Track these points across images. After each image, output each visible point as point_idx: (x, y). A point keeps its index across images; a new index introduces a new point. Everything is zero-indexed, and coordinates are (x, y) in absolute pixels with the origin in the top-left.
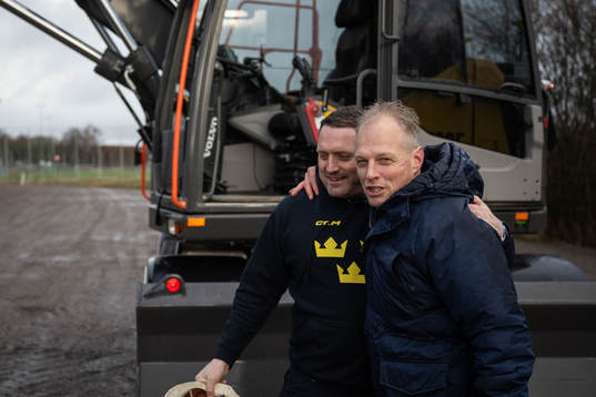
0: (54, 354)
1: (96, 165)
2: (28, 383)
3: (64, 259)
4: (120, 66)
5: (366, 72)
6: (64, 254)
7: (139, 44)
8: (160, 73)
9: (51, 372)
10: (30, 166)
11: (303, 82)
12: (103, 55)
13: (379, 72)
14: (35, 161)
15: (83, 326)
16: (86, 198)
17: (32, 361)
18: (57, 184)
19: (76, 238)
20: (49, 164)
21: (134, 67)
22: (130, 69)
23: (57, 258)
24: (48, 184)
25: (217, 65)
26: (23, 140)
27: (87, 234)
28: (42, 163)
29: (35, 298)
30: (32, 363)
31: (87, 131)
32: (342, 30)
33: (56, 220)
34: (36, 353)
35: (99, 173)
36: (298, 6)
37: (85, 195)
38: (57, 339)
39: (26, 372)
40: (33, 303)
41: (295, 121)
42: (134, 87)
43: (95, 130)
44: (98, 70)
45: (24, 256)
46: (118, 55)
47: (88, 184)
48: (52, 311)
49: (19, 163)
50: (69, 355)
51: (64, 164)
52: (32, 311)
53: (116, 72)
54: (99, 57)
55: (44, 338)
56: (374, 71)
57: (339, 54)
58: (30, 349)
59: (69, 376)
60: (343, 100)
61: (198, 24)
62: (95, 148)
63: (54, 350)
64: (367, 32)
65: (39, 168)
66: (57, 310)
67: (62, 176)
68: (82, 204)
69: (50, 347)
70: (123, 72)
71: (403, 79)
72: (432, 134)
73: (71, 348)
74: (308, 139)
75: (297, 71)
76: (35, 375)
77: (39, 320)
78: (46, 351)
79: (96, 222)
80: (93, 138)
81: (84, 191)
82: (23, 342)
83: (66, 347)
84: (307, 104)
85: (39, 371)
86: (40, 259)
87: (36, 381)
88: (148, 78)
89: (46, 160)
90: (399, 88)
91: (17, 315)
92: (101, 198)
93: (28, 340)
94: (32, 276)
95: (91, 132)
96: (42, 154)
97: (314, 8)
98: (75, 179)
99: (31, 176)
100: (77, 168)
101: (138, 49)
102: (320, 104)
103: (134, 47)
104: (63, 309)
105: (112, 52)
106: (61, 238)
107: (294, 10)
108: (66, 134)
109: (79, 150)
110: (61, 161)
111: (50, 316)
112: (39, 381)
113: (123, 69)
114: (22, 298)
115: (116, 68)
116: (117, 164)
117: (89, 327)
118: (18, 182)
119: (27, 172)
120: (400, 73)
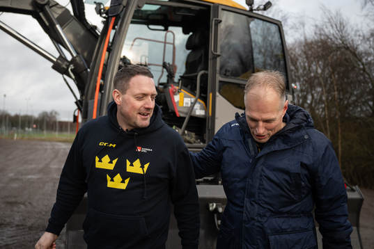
0: (21, 228)
1: (55, 131)
2: (5, 243)
3: (33, 177)
4: (66, 65)
5: (202, 72)
6: (34, 174)
7: (77, 53)
8: (89, 70)
9: (18, 238)
10: (20, 130)
11: (168, 76)
12: (57, 59)
13: (210, 72)
14: (23, 127)
15: (41, 213)
16: (48, 147)
17: (9, 231)
18: (34, 139)
19: (41, 166)
20: (31, 129)
21: (74, 66)
22: (72, 67)
23: (30, 177)
24: (29, 139)
25: (121, 63)
26: (17, 117)
27: (47, 165)
28: (27, 129)
29: (15, 197)
30: (9, 232)
31: (51, 113)
32: (189, 51)
33: (31, 157)
34: (12, 227)
35: (56, 135)
36: (165, 43)
37: (48, 145)
38: (24, 220)
39: (4, 238)
40: (13, 200)
41: (163, 98)
42: (73, 77)
43: (56, 113)
44: (54, 67)
45: (11, 175)
46: (65, 59)
47: (50, 141)
48: (24, 204)
49: (14, 128)
50: (30, 228)
51: (38, 130)
52: (12, 204)
53: (64, 68)
54: (55, 60)
55: (17, 219)
56: (206, 72)
57: (187, 64)
58: (8, 224)
59: (29, 239)
60: (189, 87)
61: (111, 40)
62: (55, 122)
63: (22, 225)
64: (203, 51)
65: (25, 131)
66: (27, 203)
67: (37, 136)
68: (46, 150)
69: (20, 223)
70: (68, 68)
71: (222, 77)
72: (237, 107)
73: (32, 224)
74: (170, 107)
75: (165, 70)
76: (9, 239)
77: (15, 209)
78: (17, 226)
79: (53, 159)
80: (54, 117)
81: (48, 143)
82: (5, 221)
83: (29, 224)
84: (170, 88)
85: (12, 237)
86: (20, 177)
87: (9, 243)
88: (81, 72)
89: (29, 127)
90: (220, 82)
91: (3, 206)
92: (56, 147)
93: (8, 220)
94: (15, 185)
95: (54, 114)
96: (27, 124)
97: (173, 44)
98: (43, 137)
99: (20, 136)
100: (45, 132)
101: (77, 56)
102: (177, 88)
103: (75, 55)
104: (30, 203)
105: (62, 57)
106: (33, 166)
107: (163, 44)
108: (40, 115)
109: (47, 123)
110: (36, 128)
111: (22, 206)
112: (12, 242)
113: (68, 67)
114: (7, 197)
115: (64, 66)
116: (66, 130)
117: (44, 213)
118: (12, 138)
119: (18, 133)
120: (220, 74)
